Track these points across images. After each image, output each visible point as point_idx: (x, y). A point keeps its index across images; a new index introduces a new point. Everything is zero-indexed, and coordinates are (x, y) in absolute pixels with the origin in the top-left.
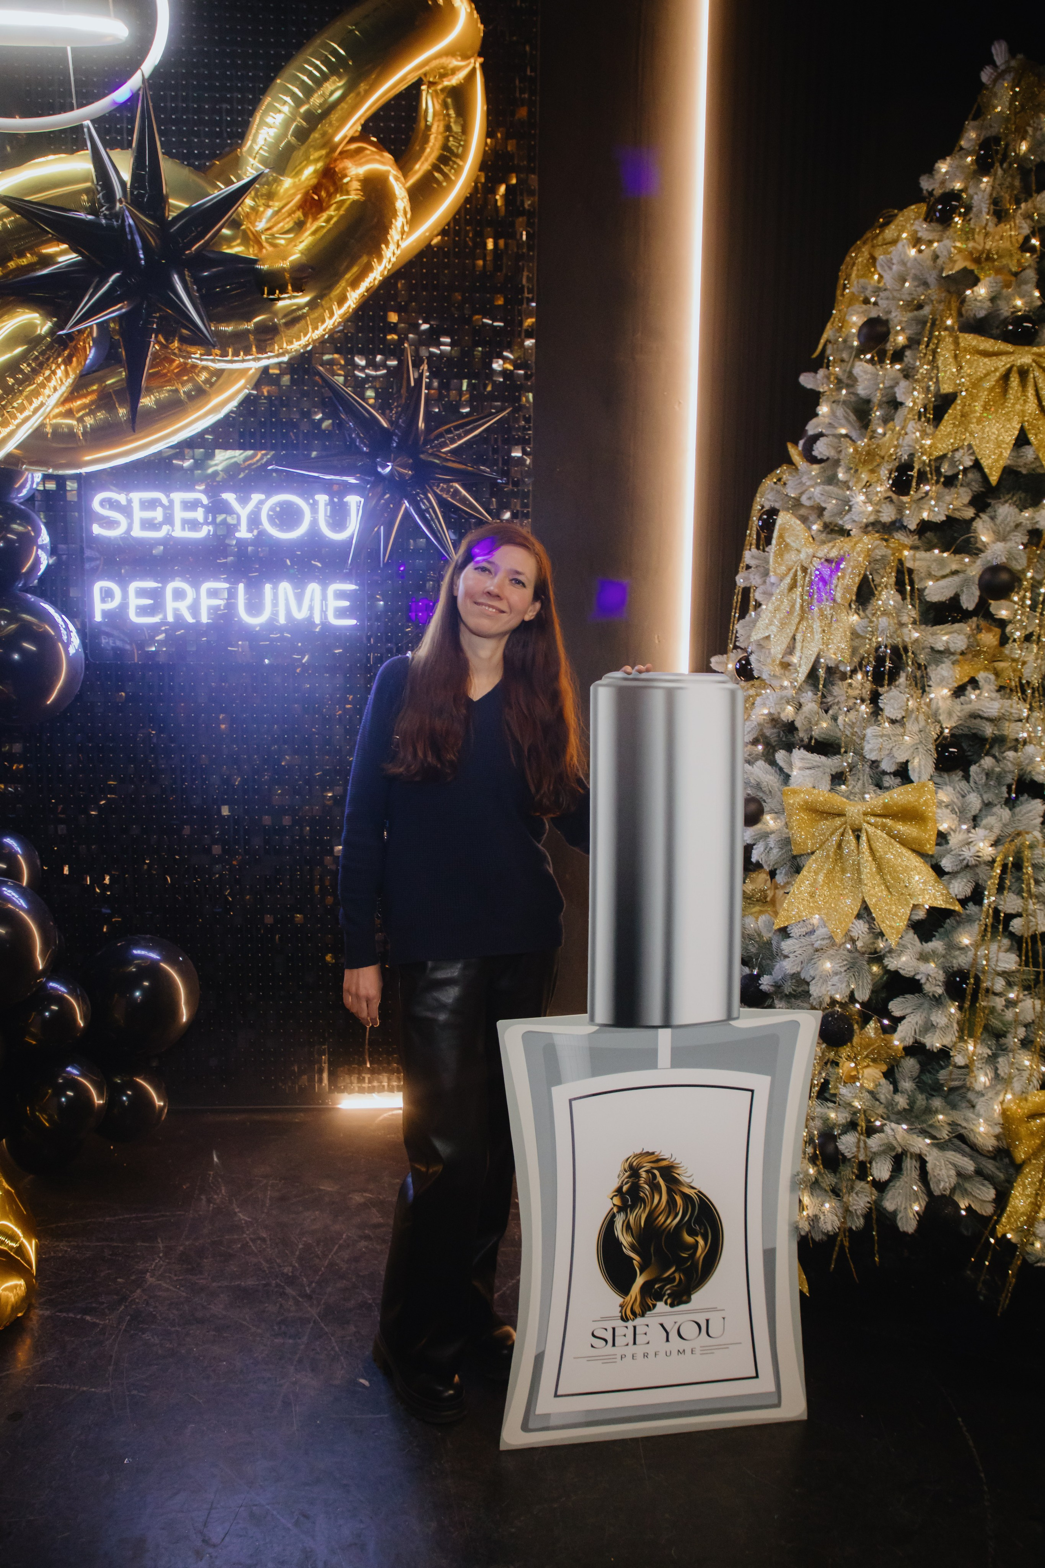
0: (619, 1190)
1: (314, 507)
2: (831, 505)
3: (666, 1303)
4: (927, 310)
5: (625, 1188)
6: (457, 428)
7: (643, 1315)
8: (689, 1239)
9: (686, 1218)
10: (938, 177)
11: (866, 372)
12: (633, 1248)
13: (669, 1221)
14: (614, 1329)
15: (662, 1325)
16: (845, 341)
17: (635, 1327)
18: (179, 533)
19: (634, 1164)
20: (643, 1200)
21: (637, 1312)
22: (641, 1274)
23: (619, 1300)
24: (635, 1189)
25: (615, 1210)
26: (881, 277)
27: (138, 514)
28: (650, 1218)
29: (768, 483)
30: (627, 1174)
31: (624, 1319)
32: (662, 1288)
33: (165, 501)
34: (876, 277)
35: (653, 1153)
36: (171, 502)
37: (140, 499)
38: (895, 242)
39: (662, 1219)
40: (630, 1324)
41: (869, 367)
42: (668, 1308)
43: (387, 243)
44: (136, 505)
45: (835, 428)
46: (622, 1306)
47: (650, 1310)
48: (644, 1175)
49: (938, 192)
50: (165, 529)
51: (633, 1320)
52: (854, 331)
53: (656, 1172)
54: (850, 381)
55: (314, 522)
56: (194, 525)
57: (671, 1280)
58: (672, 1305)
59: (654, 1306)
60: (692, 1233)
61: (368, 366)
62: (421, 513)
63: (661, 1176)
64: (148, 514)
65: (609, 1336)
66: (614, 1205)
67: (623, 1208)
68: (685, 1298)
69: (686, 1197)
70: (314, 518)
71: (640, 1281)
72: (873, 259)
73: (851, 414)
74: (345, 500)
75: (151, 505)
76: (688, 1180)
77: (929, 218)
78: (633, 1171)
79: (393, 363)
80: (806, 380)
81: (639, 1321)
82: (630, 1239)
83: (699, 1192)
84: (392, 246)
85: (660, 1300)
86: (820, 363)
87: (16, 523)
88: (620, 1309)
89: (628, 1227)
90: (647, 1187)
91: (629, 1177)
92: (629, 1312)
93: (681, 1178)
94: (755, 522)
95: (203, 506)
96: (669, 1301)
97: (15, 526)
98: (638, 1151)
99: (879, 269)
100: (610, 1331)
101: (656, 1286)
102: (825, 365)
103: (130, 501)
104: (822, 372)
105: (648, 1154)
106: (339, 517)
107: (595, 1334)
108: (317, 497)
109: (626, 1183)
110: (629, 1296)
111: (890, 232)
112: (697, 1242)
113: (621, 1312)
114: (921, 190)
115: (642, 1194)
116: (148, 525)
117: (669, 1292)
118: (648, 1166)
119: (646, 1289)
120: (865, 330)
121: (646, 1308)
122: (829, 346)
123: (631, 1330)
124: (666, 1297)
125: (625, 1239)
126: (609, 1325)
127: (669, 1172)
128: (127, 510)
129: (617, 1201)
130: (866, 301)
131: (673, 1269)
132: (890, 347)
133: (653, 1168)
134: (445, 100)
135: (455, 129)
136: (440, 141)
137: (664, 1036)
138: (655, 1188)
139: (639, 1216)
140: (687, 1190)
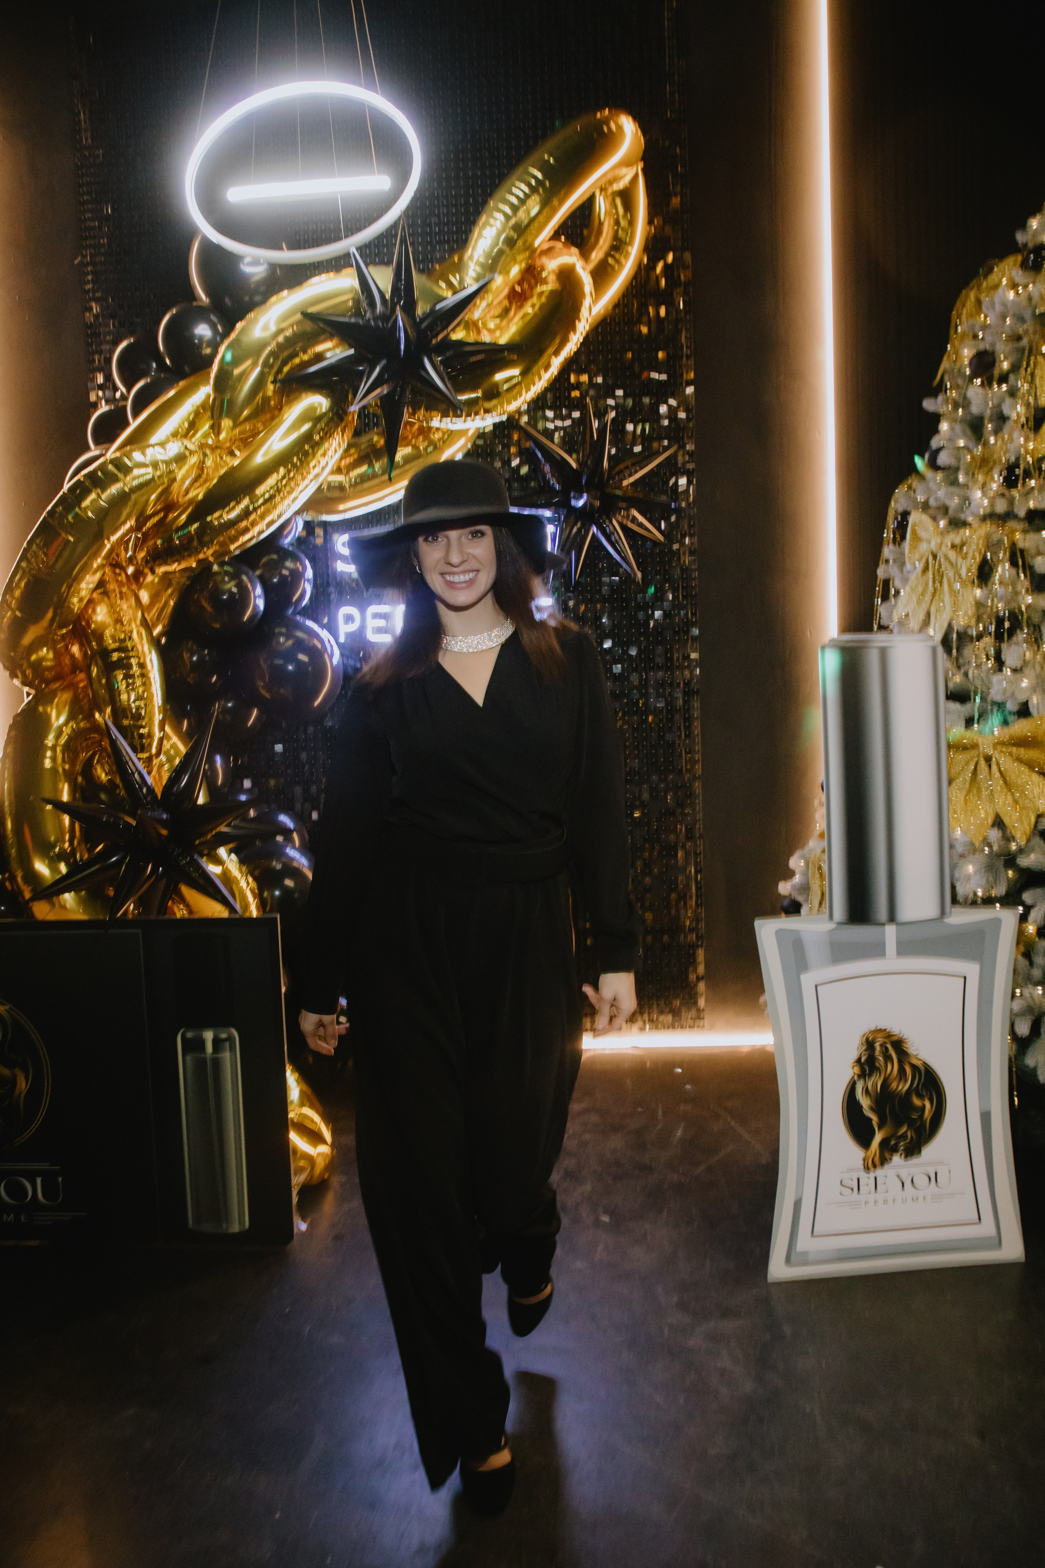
0: (858, 1061)
2: (954, 503)
3: (901, 1156)
4: (1025, 341)
5: (863, 1059)
6: (633, 465)
7: (882, 1167)
8: (918, 1102)
9: (915, 1084)
10: (1030, 233)
11: (977, 394)
12: (872, 1110)
13: (901, 1086)
14: (858, 1178)
16: (959, 370)
17: (876, 1177)
19: (870, 1039)
20: (878, 1070)
21: (877, 1164)
22: (879, 1132)
24: (871, 1059)
25: (856, 1078)
26: (986, 317)
28: (885, 1084)
29: (900, 492)
30: (864, 1047)
31: (867, 1170)
32: (897, 1143)
34: (982, 316)
35: (885, 1030)
38: (997, 286)
39: (895, 1084)
41: (980, 389)
43: (579, 320)
45: (955, 441)
46: (864, 1159)
47: (887, 1162)
48: (878, 1047)
49: (1031, 245)
52: (966, 363)
53: (888, 1045)
54: (965, 403)
57: (904, 1136)
58: (906, 1158)
59: (891, 1159)
60: (920, 1097)
61: (556, 417)
62: (608, 538)
63: (893, 1048)
65: (854, 1185)
66: (855, 1073)
67: (863, 1075)
68: (916, 1152)
69: (914, 1066)
71: (878, 1138)
72: (979, 302)
73: (967, 430)
76: (914, 1053)
77: (1024, 265)
78: (870, 1045)
79: (576, 414)
80: (928, 404)
82: (869, 1103)
83: (924, 1062)
84: (583, 321)
85: (896, 1153)
86: (939, 389)
88: (863, 1161)
89: (867, 1092)
90: (881, 1057)
91: (866, 1049)
92: (870, 1164)
93: (910, 1051)
94: (891, 524)
96: (903, 1154)
98: (873, 1028)
99: (984, 310)
100: (855, 1180)
101: (892, 1142)
102: (943, 391)
104: (941, 398)
105: (880, 1030)
107: (843, 1183)
109: (864, 1055)
110: (870, 1151)
112: (925, 1104)
113: (864, 1164)
114: (1016, 243)
115: (877, 1063)
117: (902, 1146)
118: (882, 1040)
119: (883, 1144)
120: (975, 361)
121: (884, 1161)
122: (946, 378)
123: (873, 1179)
124: (901, 1151)
125: (865, 1102)
126: (854, 1175)
127: (898, 1045)
129: (857, 1070)
130: (975, 337)
131: (905, 1128)
132: (996, 373)
133: (885, 1042)
134: (614, 201)
135: (623, 223)
136: (611, 233)
137: (890, 931)
138: (888, 1058)
139: (876, 1082)
140: (914, 1061)
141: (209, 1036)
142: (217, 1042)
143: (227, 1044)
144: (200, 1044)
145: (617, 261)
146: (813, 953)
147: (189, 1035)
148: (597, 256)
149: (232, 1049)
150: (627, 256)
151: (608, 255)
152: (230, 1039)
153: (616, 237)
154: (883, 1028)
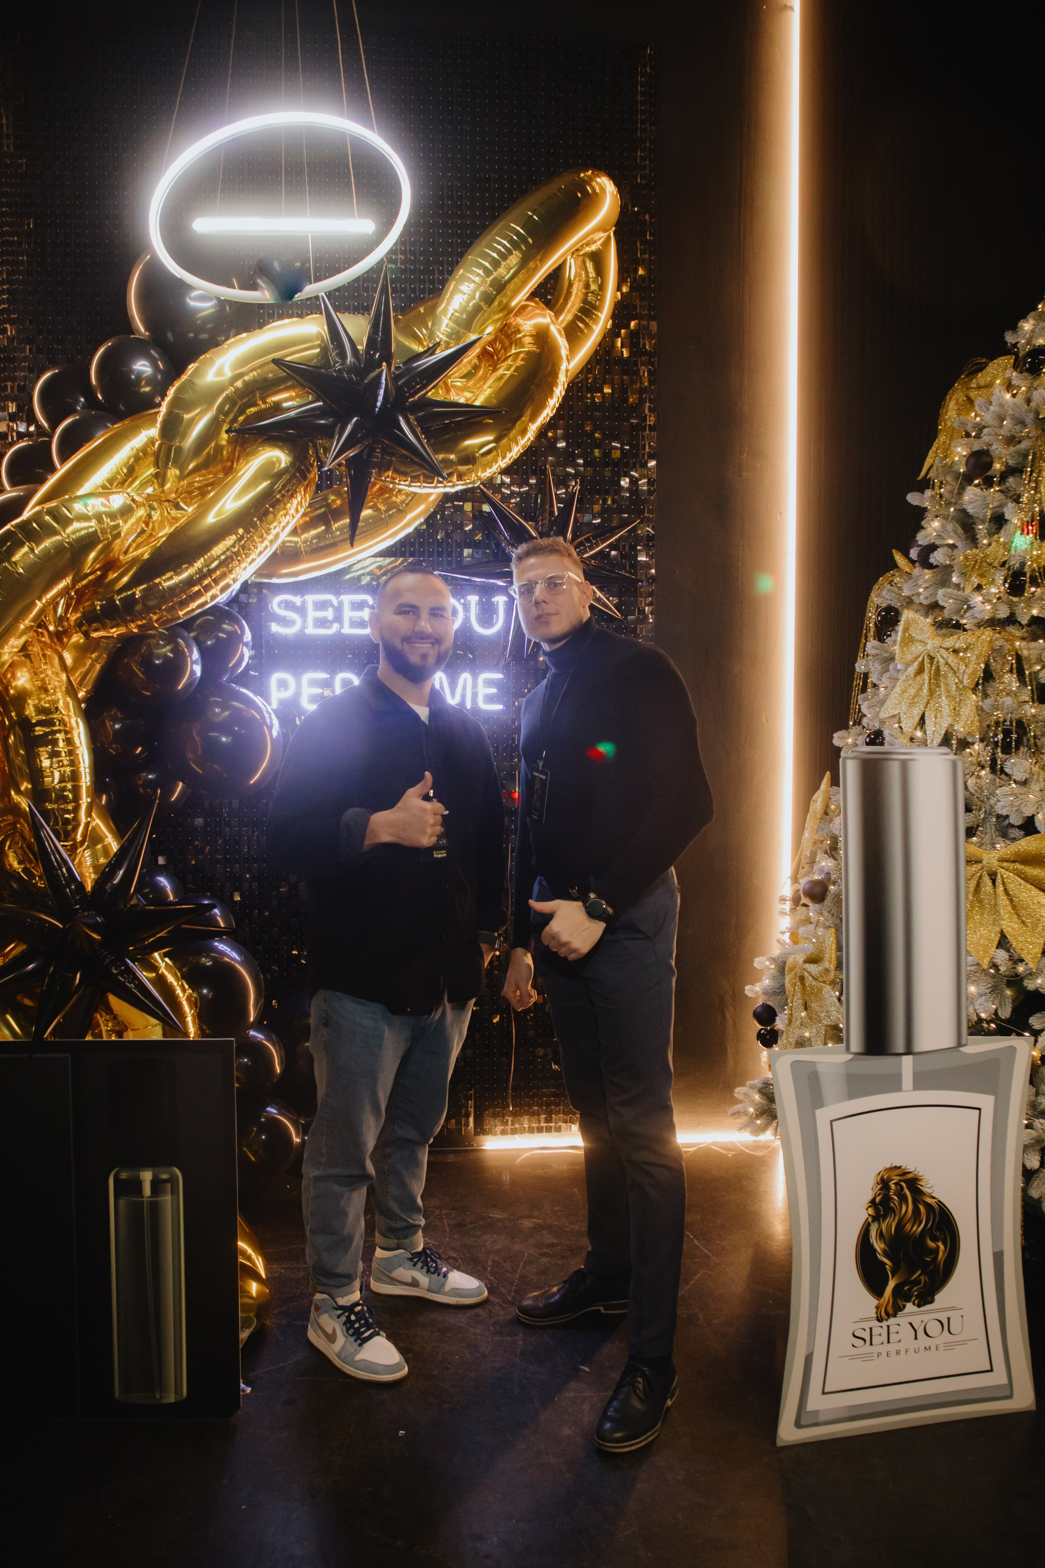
0: (873, 1202)
1: (466, 608)
2: (949, 604)
3: (914, 1304)
4: (1024, 445)
5: (877, 1200)
7: (895, 1316)
8: (932, 1244)
9: (929, 1226)
10: (1024, 334)
11: (974, 495)
12: (886, 1254)
13: (915, 1228)
14: (871, 1329)
15: (911, 1324)
16: (950, 468)
17: (888, 1327)
18: (347, 630)
19: (885, 1177)
20: (893, 1210)
21: (890, 1313)
22: (892, 1277)
23: (874, 1302)
24: (886, 1200)
25: (870, 1220)
27: (312, 614)
28: (900, 1226)
30: (879, 1187)
31: (880, 1319)
32: (910, 1290)
33: (335, 603)
34: (974, 414)
35: (900, 1167)
36: (341, 603)
37: (313, 601)
38: (989, 385)
39: (908, 1227)
40: (884, 1324)
41: (978, 490)
42: (915, 1309)
44: (310, 607)
45: (943, 539)
46: (877, 1308)
47: (901, 1310)
48: (893, 1187)
49: (1024, 347)
50: (335, 627)
51: (887, 1320)
52: (958, 460)
53: (903, 1184)
54: (960, 502)
55: (467, 620)
56: (362, 624)
57: (917, 1282)
58: (919, 1306)
59: (904, 1306)
60: (934, 1239)
63: (908, 1188)
64: (321, 614)
65: (866, 1335)
66: (869, 1215)
67: (876, 1218)
68: (929, 1299)
69: (928, 1206)
70: (466, 616)
71: (892, 1284)
72: (971, 400)
73: (959, 528)
74: (493, 600)
75: (321, 606)
76: (929, 1191)
77: (1019, 368)
78: (884, 1184)
80: (913, 498)
81: (892, 1321)
82: (883, 1246)
83: (939, 1201)
85: (909, 1301)
86: (925, 485)
87: (225, 623)
88: (875, 1310)
89: (881, 1235)
90: (896, 1198)
91: (880, 1189)
92: (883, 1313)
93: (925, 1190)
94: (872, 618)
95: (368, 606)
96: (916, 1302)
97: (225, 626)
98: (888, 1166)
99: (977, 408)
100: (868, 1331)
101: (906, 1288)
102: (931, 487)
103: (304, 603)
104: (928, 493)
105: (897, 1168)
106: (487, 614)
107: (855, 1334)
108: (470, 598)
109: (879, 1195)
110: (883, 1299)
111: (982, 378)
112: (938, 1247)
113: (876, 1313)
114: (1006, 343)
115: (892, 1205)
116: (322, 623)
117: (916, 1293)
118: (896, 1179)
119: (896, 1291)
120: (972, 460)
121: (897, 1309)
122: (934, 473)
123: (885, 1328)
124: (914, 1298)
125: (879, 1246)
126: (867, 1325)
127: (913, 1183)
128: (301, 611)
129: (871, 1211)
130: (968, 435)
131: (919, 1272)
132: (993, 473)
133: (900, 1181)
134: (584, 262)
135: (593, 287)
136: (581, 296)
137: (907, 1061)
138: (903, 1198)
139: (890, 1224)
140: (929, 1200)
141: (147, 1176)
142: (156, 1184)
143: (169, 1185)
144: (137, 1185)
145: (586, 325)
146: (831, 1085)
147: (124, 1175)
148: (566, 317)
149: (174, 1192)
150: (596, 320)
151: (577, 318)
152: (173, 1180)
153: (585, 301)
154: (898, 1165)
